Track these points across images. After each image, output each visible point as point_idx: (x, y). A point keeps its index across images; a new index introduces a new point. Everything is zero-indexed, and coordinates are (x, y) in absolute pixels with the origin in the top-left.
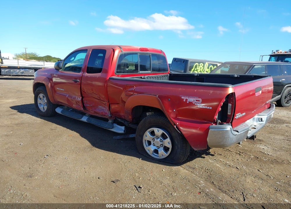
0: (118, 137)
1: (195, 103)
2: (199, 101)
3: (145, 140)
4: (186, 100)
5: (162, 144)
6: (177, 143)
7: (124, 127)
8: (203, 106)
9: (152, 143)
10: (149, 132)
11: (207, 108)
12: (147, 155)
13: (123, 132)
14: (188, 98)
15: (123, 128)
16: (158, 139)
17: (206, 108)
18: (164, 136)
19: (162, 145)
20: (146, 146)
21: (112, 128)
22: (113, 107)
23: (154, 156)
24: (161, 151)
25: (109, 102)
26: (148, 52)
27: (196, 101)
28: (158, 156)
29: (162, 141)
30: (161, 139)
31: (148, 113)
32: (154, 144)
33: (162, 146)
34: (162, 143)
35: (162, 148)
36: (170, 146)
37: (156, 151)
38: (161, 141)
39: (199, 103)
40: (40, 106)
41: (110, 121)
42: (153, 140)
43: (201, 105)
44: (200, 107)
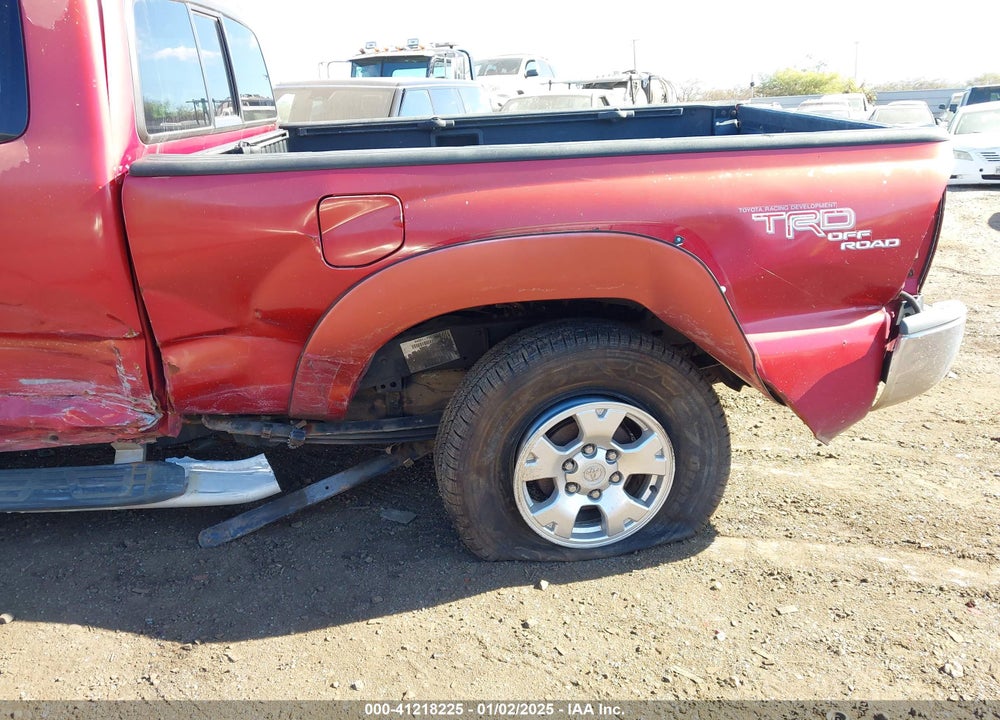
0: (235, 526)
1: (826, 232)
2: (843, 219)
3: (525, 483)
4: (780, 225)
5: (618, 473)
7: (262, 459)
8: (865, 238)
9: (561, 485)
10: (545, 435)
11: (881, 244)
12: (540, 555)
13: (274, 487)
14: (785, 216)
15: (260, 465)
16: (594, 453)
17: (875, 248)
19: (616, 478)
20: (534, 510)
21: (181, 494)
25: (148, 332)
27: (831, 220)
28: (602, 533)
29: (618, 459)
30: (614, 451)
32: (568, 485)
33: (619, 482)
34: (614, 468)
35: (621, 488)
36: (665, 467)
37: (590, 515)
39: (842, 231)
41: (130, 455)
42: (569, 466)
43: (854, 239)
44: (851, 246)
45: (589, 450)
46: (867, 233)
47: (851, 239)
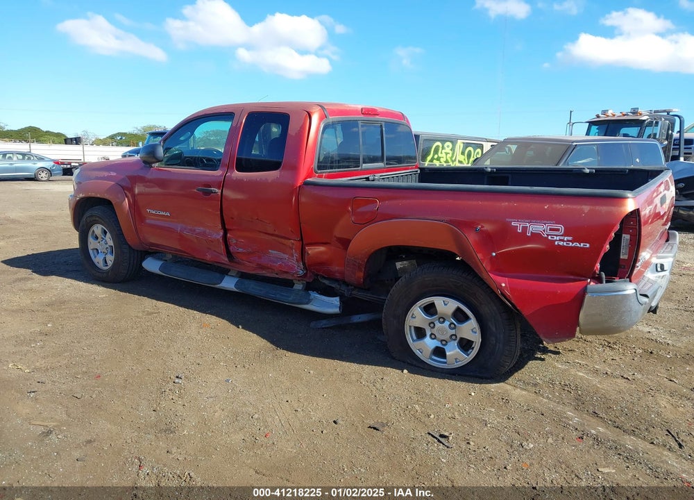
0: (324, 323)
1: (548, 235)
2: (558, 230)
3: (410, 326)
4: (525, 229)
5: (455, 335)
6: (494, 329)
7: (338, 299)
8: (568, 241)
9: (428, 334)
10: (420, 307)
11: (578, 245)
12: (415, 363)
13: (336, 310)
14: (528, 225)
15: (336, 301)
16: (443, 322)
17: (574, 246)
18: (460, 316)
19: (454, 337)
20: (413, 340)
21: (307, 303)
22: (313, 251)
23: (436, 362)
24: (453, 351)
25: (302, 239)
26: (377, 117)
27: (551, 230)
28: (445, 363)
29: (455, 328)
30: (453, 323)
31: (400, 263)
32: (432, 334)
33: (455, 340)
34: (453, 332)
35: (455, 343)
36: (476, 338)
37: (440, 352)
38: (452, 326)
39: (557, 236)
40: (95, 257)
41: (298, 286)
42: (432, 325)
43: (563, 241)
44: (561, 243)
45: (441, 320)
46: (570, 238)
47: (560, 240)
